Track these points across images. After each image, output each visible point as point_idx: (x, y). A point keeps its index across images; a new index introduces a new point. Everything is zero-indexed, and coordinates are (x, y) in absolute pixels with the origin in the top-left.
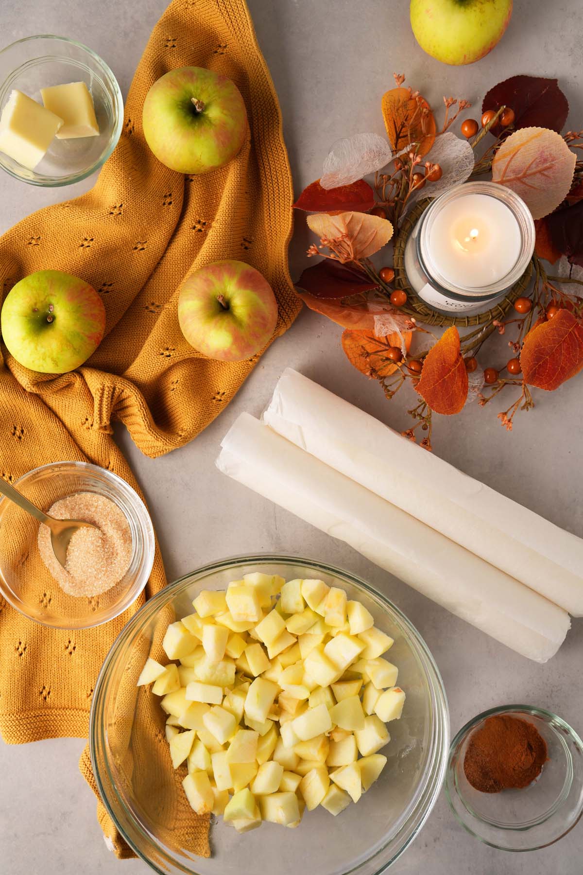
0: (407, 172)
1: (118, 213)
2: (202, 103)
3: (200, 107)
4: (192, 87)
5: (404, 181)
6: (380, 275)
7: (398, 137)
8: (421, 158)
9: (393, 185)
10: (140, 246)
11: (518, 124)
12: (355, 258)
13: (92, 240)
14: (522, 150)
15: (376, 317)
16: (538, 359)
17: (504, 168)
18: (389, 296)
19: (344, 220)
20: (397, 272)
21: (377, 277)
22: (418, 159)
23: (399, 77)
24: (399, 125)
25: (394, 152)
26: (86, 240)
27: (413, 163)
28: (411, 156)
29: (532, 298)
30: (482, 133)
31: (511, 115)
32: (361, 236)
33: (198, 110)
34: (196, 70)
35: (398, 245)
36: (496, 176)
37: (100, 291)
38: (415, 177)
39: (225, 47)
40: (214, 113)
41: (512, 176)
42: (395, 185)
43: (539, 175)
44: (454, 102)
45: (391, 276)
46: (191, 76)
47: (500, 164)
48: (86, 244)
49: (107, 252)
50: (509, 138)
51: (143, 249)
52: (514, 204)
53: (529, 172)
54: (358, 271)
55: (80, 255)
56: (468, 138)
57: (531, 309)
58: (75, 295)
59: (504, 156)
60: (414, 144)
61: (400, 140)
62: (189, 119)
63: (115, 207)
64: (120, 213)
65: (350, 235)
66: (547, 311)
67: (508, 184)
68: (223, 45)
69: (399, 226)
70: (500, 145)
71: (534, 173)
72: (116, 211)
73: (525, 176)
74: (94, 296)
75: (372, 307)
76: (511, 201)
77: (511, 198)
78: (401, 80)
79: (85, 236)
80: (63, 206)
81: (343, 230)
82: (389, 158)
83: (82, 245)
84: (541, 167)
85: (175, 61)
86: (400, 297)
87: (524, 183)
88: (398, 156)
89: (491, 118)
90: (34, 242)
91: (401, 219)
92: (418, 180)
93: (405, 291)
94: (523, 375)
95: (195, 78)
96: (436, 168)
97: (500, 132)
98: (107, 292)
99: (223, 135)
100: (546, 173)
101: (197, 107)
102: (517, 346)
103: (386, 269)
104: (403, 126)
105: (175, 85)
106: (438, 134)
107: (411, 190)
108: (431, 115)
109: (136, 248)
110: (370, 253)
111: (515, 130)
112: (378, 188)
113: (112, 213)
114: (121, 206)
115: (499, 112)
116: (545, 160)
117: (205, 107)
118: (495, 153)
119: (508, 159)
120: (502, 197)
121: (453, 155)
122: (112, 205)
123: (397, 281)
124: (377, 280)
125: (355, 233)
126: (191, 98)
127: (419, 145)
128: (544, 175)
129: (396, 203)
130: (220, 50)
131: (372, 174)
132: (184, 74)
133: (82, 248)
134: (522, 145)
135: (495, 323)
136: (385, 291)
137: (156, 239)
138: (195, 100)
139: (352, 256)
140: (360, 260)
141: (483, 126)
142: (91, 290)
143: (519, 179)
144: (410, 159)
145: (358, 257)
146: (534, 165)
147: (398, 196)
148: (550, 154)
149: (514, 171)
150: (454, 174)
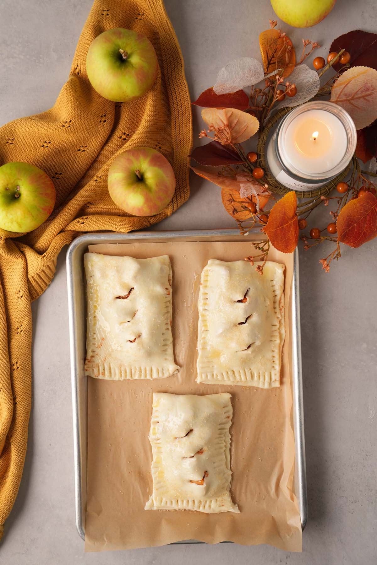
0: (273, 88)
1: (68, 126)
2: (127, 53)
3: (125, 55)
4: (120, 42)
5: (270, 95)
6: (247, 157)
7: (270, 64)
8: (284, 79)
9: (263, 96)
10: (82, 149)
11: (352, 64)
12: (231, 142)
13: (50, 142)
14: (353, 81)
15: (242, 185)
16: (349, 225)
17: (339, 93)
18: (252, 171)
19: (226, 114)
20: (259, 156)
21: (245, 158)
22: (282, 80)
23: (273, 22)
24: (270, 55)
25: (266, 74)
26: (46, 142)
27: (278, 82)
28: (277, 77)
29: (349, 183)
30: (327, 67)
31: (348, 57)
32: (237, 127)
33: (124, 58)
34: (123, 30)
35: (262, 137)
36: (333, 98)
37: (54, 177)
38: (278, 92)
39: (143, 15)
40: (135, 60)
41: (344, 98)
42: (264, 97)
43: (362, 99)
44: (310, 43)
45: (254, 158)
46: (119, 35)
47: (336, 90)
48: (45, 145)
49: (59, 152)
50: (345, 73)
51: (84, 151)
52: (343, 117)
53: (356, 96)
54: (233, 151)
55: (41, 152)
56: (317, 70)
57: (348, 190)
58: (35, 180)
59: (341, 84)
60: (280, 69)
61: (270, 66)
62: (118, 64)
63: (66, 122)
64: (70, 126)
65: (230, 125)
66: (358, 192)
67: (340, 103)
68: (141, 13)
69: (264, 124)
70: (338, 77)
71: (360, 98)
72: (67, 125)
73: (353, 99)
74: (49, 181)
75: (239, 178)
76: (341, 115)
77: (341, 113)
78: (274, 24)
79: (45, 139)
80: (31, 118)
81: (225, 122)
82: (262, 77)
83: (43, 146)
84: (364, 94)
85: (108, 25)
86: (259, 172)
87: (352, 104)
88: (268, 76)
89: (335, 56)
90: (10, 142)
91: (266, 120)
92: (280, 94)
93: (264, 169)
94: (337, 235)
95: (122, 36)
96: (293, 86)
97: (339, 68)
98: (58, 179)
99: (142, 75)
100: (367, 98)
101: (123, 55)
102: (335, 215)
103: (252, 153)
104: (273, 57)
105: (108, 40)
106: (296, 65)
107: (275, 100)
108: (292, 51)
109: (79, 150)
110: (241, 140)
111: (350, 68)
112: (252, 98)
113: (64, 126)
114: (71, 121)
115: (340, 53)
116: (368, 90)
117: (129, 56)
118: (334, 82)
119: (343, 86)
120: (334, 112)
121: (306, 80)
122: (65, 120)
123: (258, 162)
124: (245, 159)
125: (233, 125)
126: (119, 50)
127: (283, 70)
128: (365, 99)
129: (264, 108)
130: (139, 17)
131: (249, 87)
132: (115, 33)
133: (42, 148)
134: (354, 78)
135: (322, 198)
136: (249, 168)
137: (94, 144)
138: (121, 51)
139: (230, 140)
140: (234, 144)
141: (328, 62)
142: (46, 177)
143: (349, 101)
144: (276, 80)
145: (234, 142)
146: (359, 92)
147: (265, 104)
148: (372, 86)
149: (345, 95)
150: (305, 93)
